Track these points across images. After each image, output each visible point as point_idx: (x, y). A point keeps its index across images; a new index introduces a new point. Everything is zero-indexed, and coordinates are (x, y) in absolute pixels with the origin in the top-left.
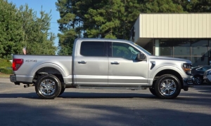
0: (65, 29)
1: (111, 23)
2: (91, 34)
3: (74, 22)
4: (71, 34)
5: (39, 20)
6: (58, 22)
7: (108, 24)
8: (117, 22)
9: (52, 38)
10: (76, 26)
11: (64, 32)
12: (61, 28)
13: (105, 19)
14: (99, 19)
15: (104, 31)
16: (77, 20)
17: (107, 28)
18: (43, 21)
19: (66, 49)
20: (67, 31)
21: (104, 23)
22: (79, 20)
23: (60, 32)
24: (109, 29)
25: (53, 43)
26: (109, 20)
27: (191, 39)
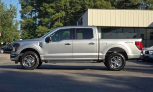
0: (25, 17)
1: (60, 14)
2: (44, 22)
3: (31, 12)
4: (30, 21)
5: (9, 11)
6: (20, 12)
7: (57, 14)
8: (64, 13)
9: (17, 24)
10: (33, 16)
11: (25, 20)
12: (22, 17)
13: (55, 11)
14: (50, 10)
15: (54, 19)
16: (34, 11)
17: (56, 18)
18: (12, 11)
19: (26, 32)
20: (27, 19)
21: (54, 14)
22: (35, 11)
23: (21, 20)
24: (58, 19)
25: (17, 28)
26: (58, 12)
27: (123, 27)
